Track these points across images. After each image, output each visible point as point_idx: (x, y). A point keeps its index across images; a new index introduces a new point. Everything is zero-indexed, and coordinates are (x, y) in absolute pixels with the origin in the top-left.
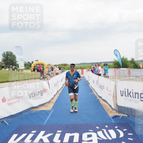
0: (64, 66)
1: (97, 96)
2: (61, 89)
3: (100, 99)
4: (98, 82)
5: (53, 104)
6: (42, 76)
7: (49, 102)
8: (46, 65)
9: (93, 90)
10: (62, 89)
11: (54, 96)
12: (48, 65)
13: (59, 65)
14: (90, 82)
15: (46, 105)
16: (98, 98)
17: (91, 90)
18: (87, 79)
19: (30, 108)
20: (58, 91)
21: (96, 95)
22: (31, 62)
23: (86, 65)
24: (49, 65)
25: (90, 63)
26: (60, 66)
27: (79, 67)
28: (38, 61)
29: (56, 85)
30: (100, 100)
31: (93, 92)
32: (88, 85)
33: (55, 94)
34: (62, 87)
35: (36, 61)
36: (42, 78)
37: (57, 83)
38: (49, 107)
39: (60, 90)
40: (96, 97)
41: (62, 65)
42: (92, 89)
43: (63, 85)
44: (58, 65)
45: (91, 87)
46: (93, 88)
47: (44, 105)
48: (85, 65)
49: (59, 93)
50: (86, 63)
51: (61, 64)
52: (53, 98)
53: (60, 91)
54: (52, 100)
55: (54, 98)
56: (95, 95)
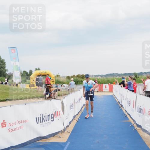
0: (82, 79)
1: (135, 125)
2: (78, 113)
3: (139, 128)
4: (136, 103)
5: (69, 134)
6: (47, 94)
7: (63, 131)
8: (53, 76)
9: (128, 116)
10: (80, 113)
11: (70, 123)
12: (55, 76)
13: (74, 76)
14: (124, 104)
15: (58, 134)
16: (136, 127)
17: (125, 116)
18: (119, 99)
19: (37, 138)
20: (74, 117)
21: (133, 123)
22: (28, 72)
23: (117, 78)
24: (58, 76)
25: (123, 73)
26: (76, 78)
27: (106, 80)
28: (39, 69)
29: (72, 107)
30: (139, 131)
31: (128, 119)
32: (121, 109)
33: (71, 120)
34: (81, 111)
35: (36, 69)
36: (47, 96)
37: (74, 104)
38: (64, 138)
39: (77, 115)
40: (132, 126)
41: (78, 76)
42: (126, 114)
43: (82, 107)
44: (72, 77)
45: (126, 111)
46: (128, 114)
47: (56, 136)
48: (115, 77)
49: (77, 119)
50: (116, 74)
51: (76, 75)
52: (68, 126)
53: (78, 117)
54: (67, 128)
55: (70, 127)
56: (131, 123)
